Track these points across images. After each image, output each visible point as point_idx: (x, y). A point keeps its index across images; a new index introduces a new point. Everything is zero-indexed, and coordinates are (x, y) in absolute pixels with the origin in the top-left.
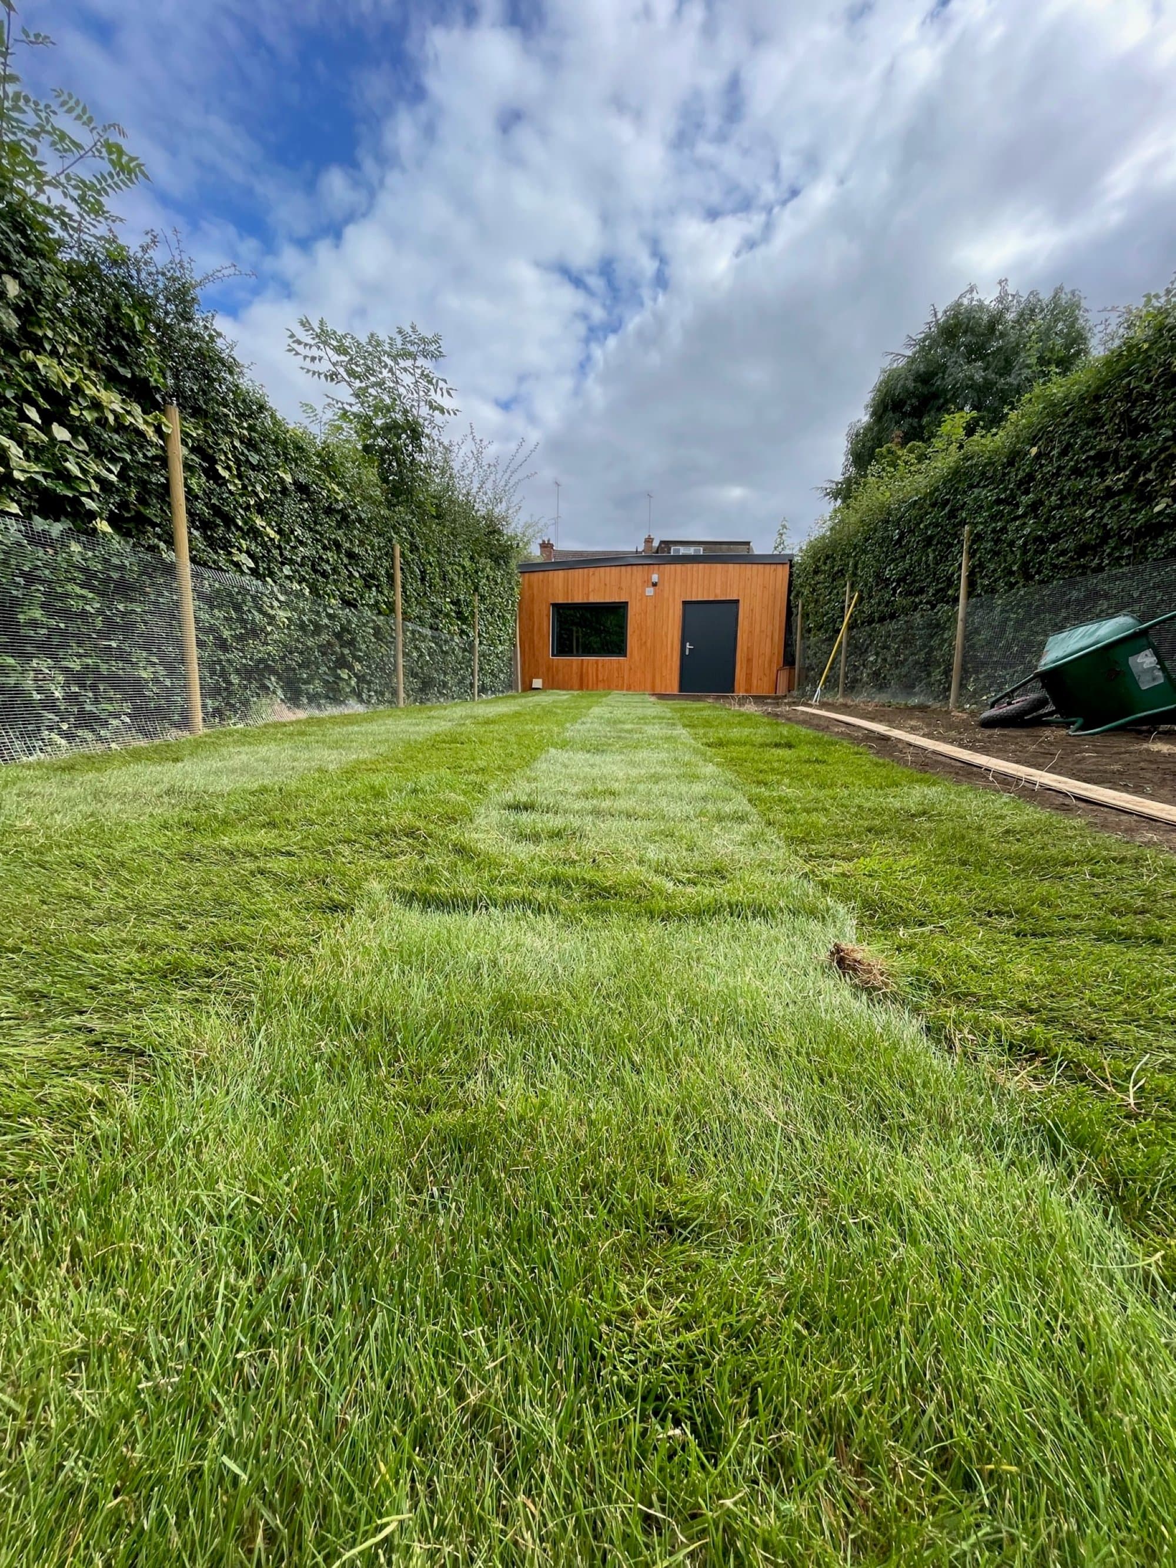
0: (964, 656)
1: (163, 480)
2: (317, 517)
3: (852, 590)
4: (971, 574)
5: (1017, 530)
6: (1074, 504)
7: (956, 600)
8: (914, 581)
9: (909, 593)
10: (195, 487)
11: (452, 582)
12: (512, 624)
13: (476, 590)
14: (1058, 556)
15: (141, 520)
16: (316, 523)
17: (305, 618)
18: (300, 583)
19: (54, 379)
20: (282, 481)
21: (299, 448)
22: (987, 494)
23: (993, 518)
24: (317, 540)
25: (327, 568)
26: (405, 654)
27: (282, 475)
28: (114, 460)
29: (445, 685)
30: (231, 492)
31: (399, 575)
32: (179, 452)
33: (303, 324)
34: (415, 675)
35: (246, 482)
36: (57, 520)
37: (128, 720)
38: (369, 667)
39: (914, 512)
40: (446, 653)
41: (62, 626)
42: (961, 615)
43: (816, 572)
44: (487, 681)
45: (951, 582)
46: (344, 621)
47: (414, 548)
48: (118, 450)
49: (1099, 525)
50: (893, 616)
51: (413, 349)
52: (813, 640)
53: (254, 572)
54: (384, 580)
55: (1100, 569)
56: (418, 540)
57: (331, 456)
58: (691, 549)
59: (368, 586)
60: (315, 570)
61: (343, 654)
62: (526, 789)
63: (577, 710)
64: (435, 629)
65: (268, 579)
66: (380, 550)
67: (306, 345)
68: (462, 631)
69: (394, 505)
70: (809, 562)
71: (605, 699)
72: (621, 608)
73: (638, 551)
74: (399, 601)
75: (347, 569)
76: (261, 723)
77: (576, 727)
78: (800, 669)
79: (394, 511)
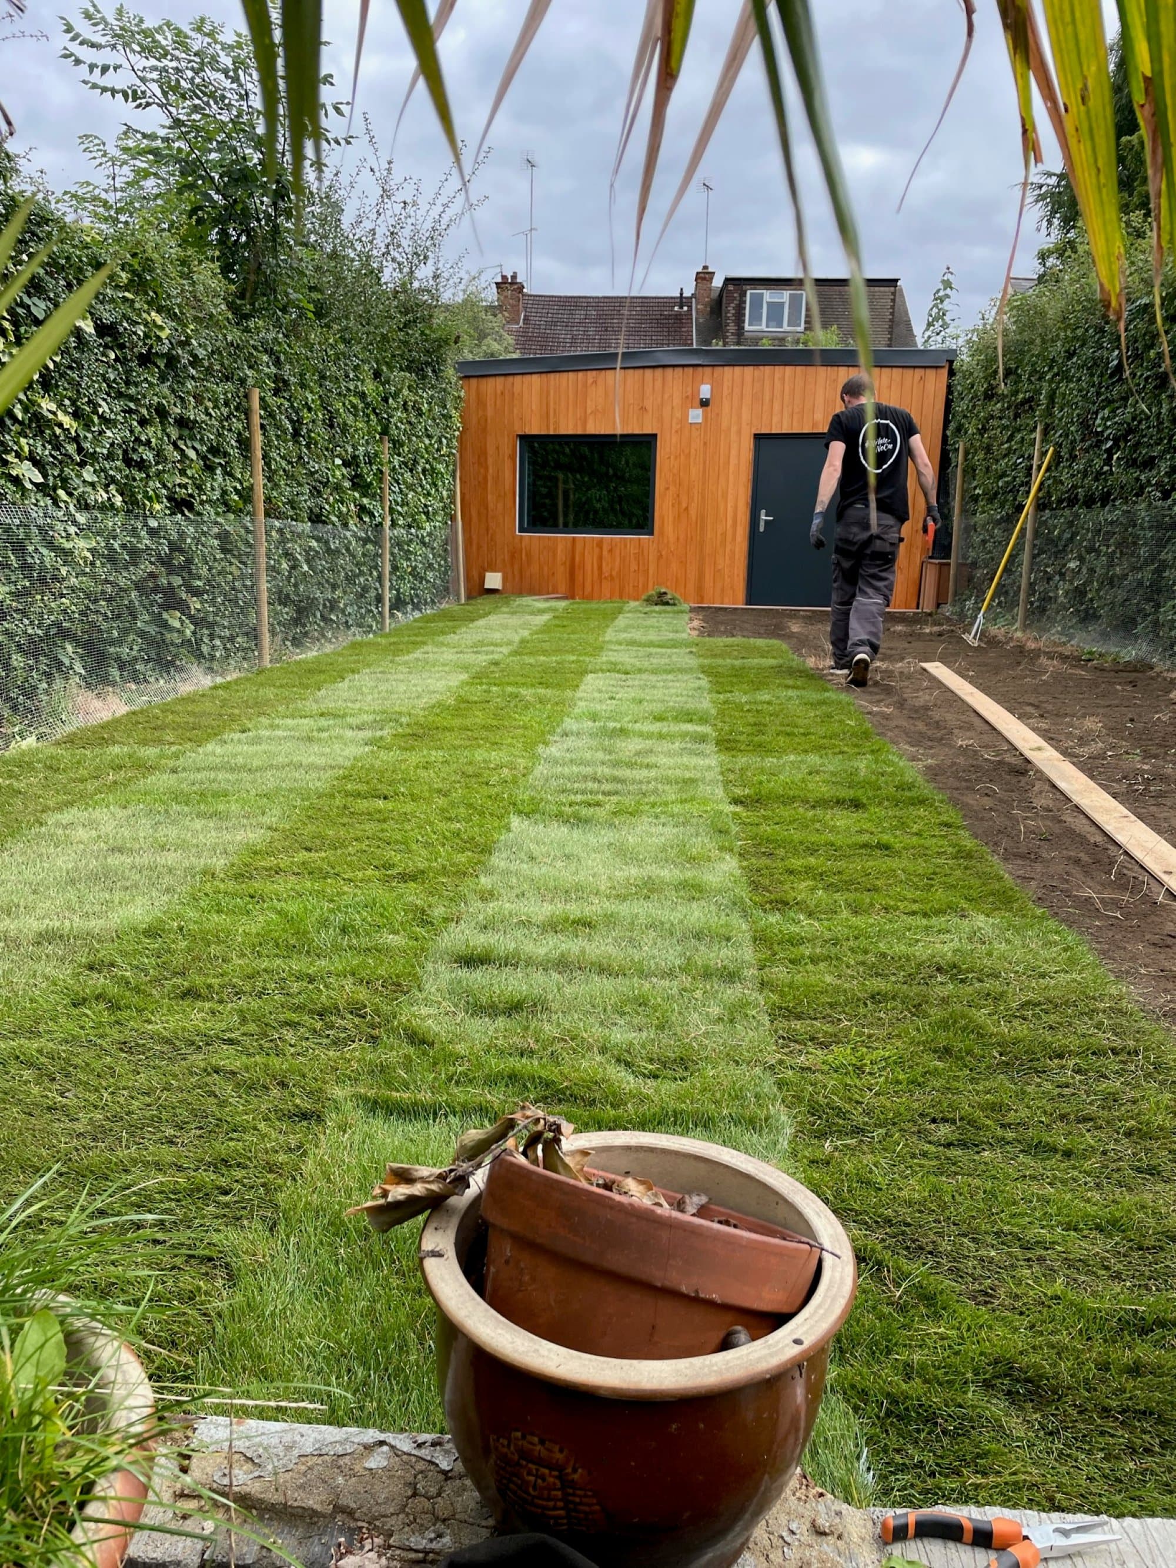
2: (128, 372)
3: (1045, 440)
8: (1138, 444)
9: (1132, 463)
11: (344, 429)
12: (448, 480)
13: (385, 432)
16: (127, 383)
17: (116, 545)
18: (107, 489)
20: (78, 331)
24: (130, 411)
25: (149, 456)
26: (273, 569)
27: (79, 322)
29: (333, 605)
31: (258, 440)
33: (88, 16)
34: (283, 599)
38: (213, 601)
40: (337, 552)
43: (989, 395)
44: (405, 588)
46: (174, 536)
47: (280, 384)
50: (1105, 499)
52: (980, 517)
53: (42, 488)
54: (234, 452)
56: (287, 371)
57: (148, 265)
58: (785, 296)
59: (210, 468)
60: (128, 462)
61: (171, 587)
62: (481, 917)
63: (558, 686)
64: (317, 518)
65: (61, 493)
66: (227, 404)
67: (93, 45)
68: (363, 509)
69: (247, 317)
70: (979, 374)
71: (610, 635)
72: (646, 443)
73: (682, 300)
74: (260, 481)
75: (176, 447)
76: (62, 731)
77: (554, 750)
78: (959, 566)
79: (247, 330)
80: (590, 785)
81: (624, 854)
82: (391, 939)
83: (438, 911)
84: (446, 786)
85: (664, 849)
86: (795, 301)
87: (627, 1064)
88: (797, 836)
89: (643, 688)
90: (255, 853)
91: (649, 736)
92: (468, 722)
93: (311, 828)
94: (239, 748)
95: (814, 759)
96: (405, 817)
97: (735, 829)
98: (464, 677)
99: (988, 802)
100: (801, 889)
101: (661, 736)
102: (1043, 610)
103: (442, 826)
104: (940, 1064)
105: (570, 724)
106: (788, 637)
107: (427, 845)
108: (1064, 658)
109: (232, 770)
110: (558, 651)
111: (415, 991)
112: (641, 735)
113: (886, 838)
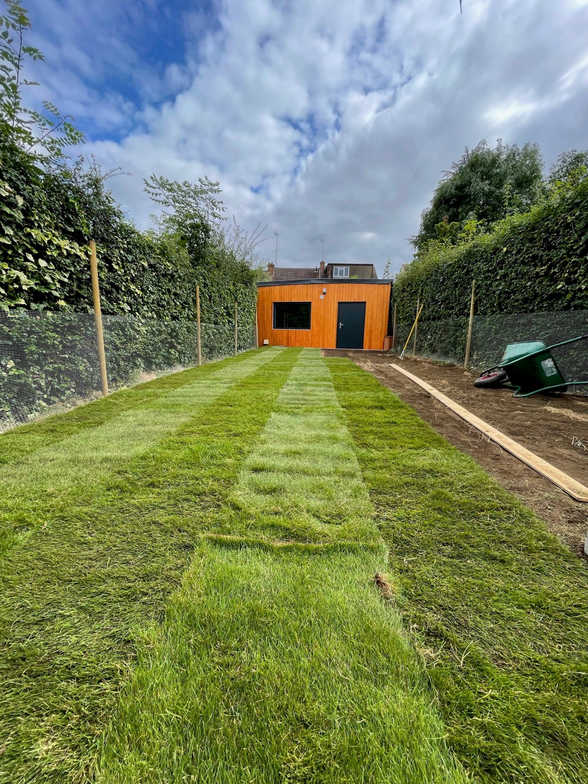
0: (472, 343)
1: (88, 277)
2: (159, 279)
3: (420, 302)
4: (476, 304)
5: (497, 286)
6: (522, 278)
7: (468, 315)
8: (449, 303)
9: (447, 308)
10: (103, 277)
11: (224, 298)
12: (254, 314)
13: (236, 300)
14: (514, 302)
15: (78, 296)
16: (159, 282)
17: (154, 329)
18: (151, 313)
19: (40, 240)
20: (143, 266)
21: (150, 248)
22: (484, 267)
23: (486, 278)
24: (159, 290)
25: (165, 303)
26: (202, 338)
27: (143, 263)
28: (66, 271)
29: (221, 348)
30: (119, 275)
31: (198, 300)
32: (96, 261)
33: (152, 178)
34: (206, 346)
35: (126, 269)
36: (41, 303)
37: (73, 390)
38: (184, 346)
39: (450, 269)
40: (222, 333)
41: (44, 352)
42: (470, 323)
43: (403, 291)
44: (242, 344)
45: (466, 306)
46: (173, 327)
47: (206, 285)
48: (68, 266)
49: (533, 290)
50: (439, 318)
51: (206, 188)
52: (401, 324)
53: (131, 312)
54: (191, 304)
55: (533, 311)
56: (207, 281)
57: (165, 248)
58: (344, 268)
59: (184, 308)
60: (158, 305)
61: (172, 342)
62: (261, 451)
63: (285, 370)
64: (216, 323)
65: (137, 313)
66: (189, 289)
67: (153, 187)
68: (229, 321)
69: (196, 266)
70: (400, 285)
71: (299, 356)
72: (308, 305)
73: (316, 270)
74: (199, 312)
75: (174, 302)
76: (134, 385)
77: (284, 390)
78: (395, 338)
79: (196, 269)
80: (296, 402)
81: (309, 426)
82: (228, 461)
83: (246, 448)
84: (250, 402)
85: (322, 424)
86: (346, 269)
87: (318, 517)
88: (366, 419)
89: (310, 371)
90: (186, 426)
91: (313, 385)
92: (258, 381)
93: (206, 417)
94: (187, 390)
95: (365, 393)
96: (237, 413)
97: (345, 417)
98: (257, 368)
99: (421, 406)
100: (370, 439)
101: (317, 386)
102: (420, 350)
103: (249, 416)
104: (439, 516)
105: (289, 382)
106: (350, 357)
107: (244, 423)
108: (429, 363)
109: (184, 397)
110: (285, 361)
111: (236, 484)
112: (311, 385)
113: (394, 419)
